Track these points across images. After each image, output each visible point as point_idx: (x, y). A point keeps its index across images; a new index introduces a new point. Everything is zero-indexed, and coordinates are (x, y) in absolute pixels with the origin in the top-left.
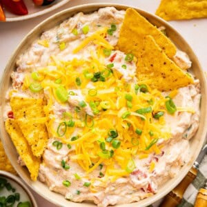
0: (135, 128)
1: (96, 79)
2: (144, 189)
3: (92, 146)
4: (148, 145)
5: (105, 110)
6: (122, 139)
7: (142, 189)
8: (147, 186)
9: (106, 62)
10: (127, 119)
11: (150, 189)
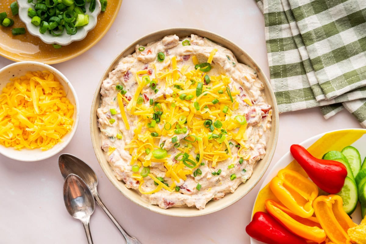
0: (211, 103)
1: (158, 120)
2: (264, 115)
3: (211, 144)
4: (229, 98)
5: (186, 122)
6: (215, 118)
7: (263, 117)
8: (263, 112)
9: (148, 104)
10: (201, 107)
11: (266, 111)
